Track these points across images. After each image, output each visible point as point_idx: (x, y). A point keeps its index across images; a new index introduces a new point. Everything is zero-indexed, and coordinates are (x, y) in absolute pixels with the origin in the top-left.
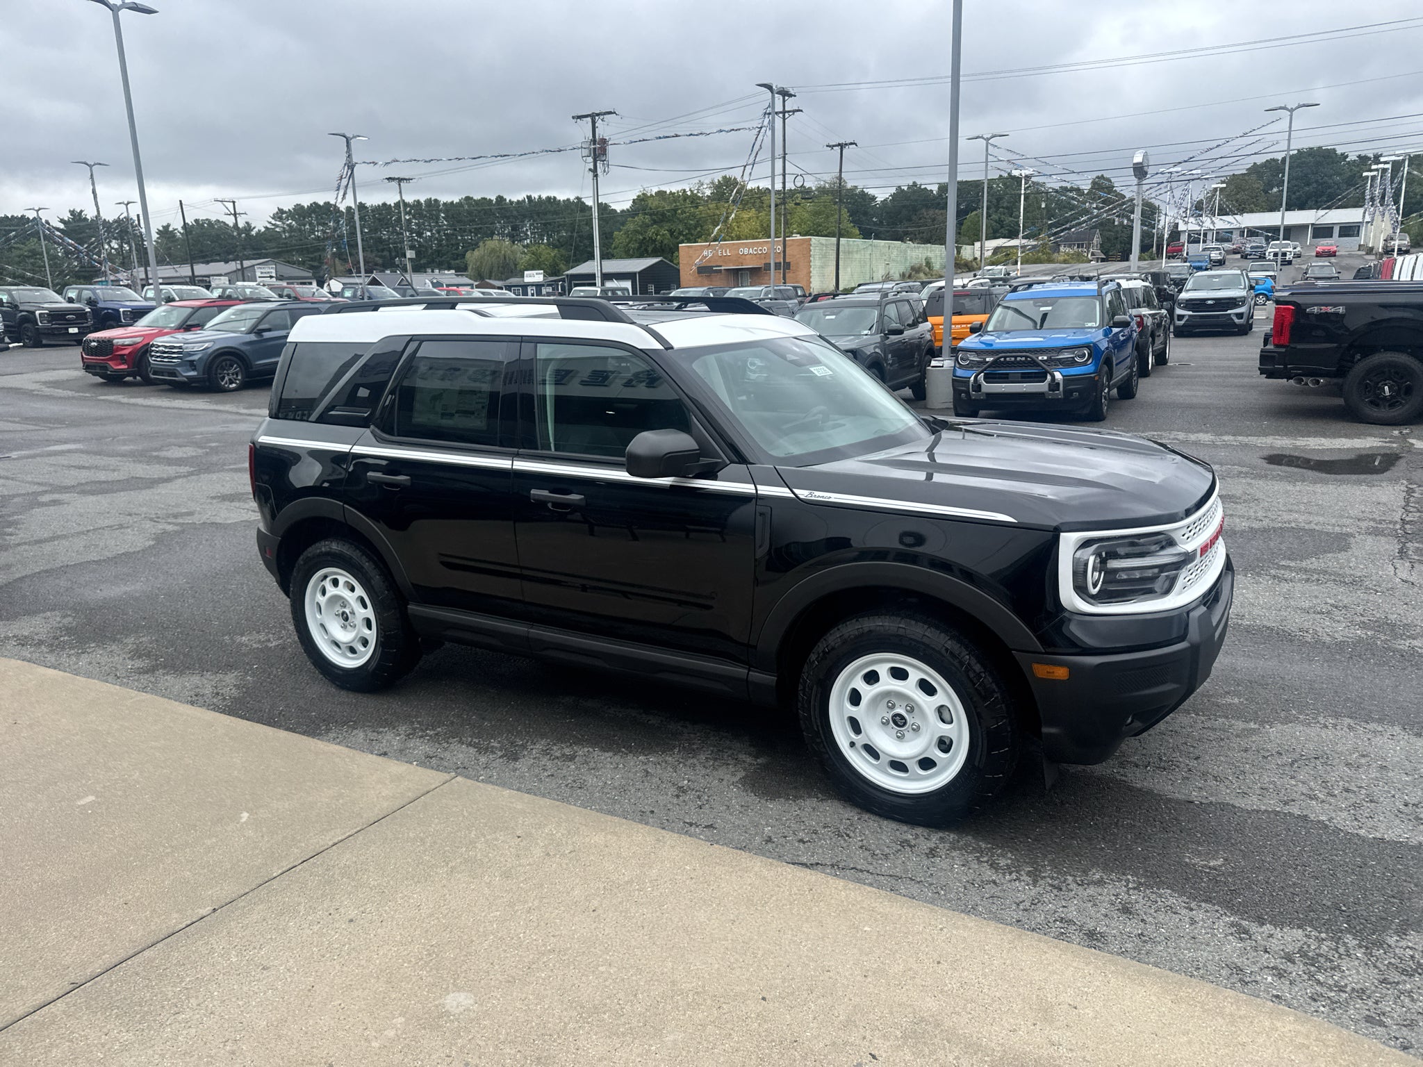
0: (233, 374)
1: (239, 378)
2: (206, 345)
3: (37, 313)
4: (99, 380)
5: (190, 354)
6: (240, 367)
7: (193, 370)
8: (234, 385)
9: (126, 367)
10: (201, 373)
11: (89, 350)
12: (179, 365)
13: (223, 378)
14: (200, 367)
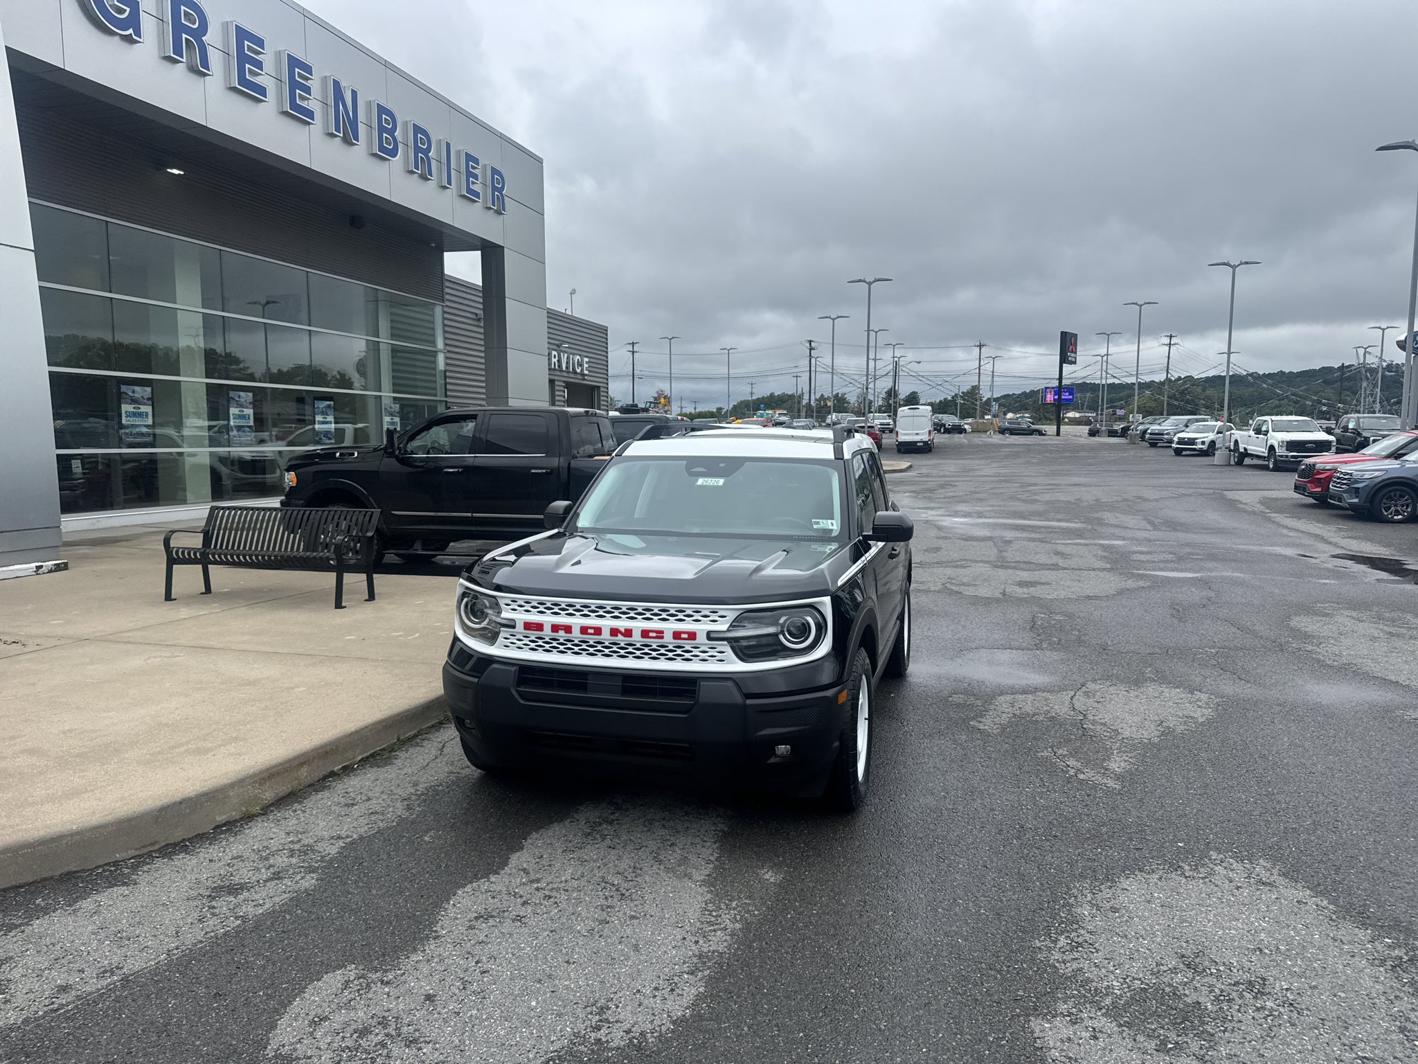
0: (1403, 506)
1: (1409, 510)
2: (1377, 474)
3: (1372, 438)
4: (1311, 501)
5: (1356, 482)
6: (1412, 498)
7: (1357, 497)
8: (1400, 517)
9: (1319, 489)
10: (1363, 501)
11: (1303, 474)
12: (1345, 492)
13: (1387, 509)
14: (1363, 494)
